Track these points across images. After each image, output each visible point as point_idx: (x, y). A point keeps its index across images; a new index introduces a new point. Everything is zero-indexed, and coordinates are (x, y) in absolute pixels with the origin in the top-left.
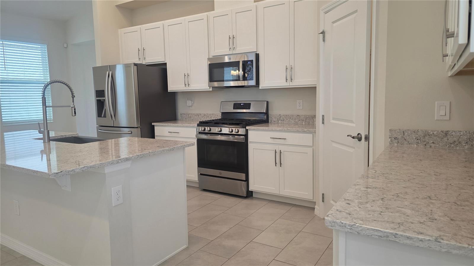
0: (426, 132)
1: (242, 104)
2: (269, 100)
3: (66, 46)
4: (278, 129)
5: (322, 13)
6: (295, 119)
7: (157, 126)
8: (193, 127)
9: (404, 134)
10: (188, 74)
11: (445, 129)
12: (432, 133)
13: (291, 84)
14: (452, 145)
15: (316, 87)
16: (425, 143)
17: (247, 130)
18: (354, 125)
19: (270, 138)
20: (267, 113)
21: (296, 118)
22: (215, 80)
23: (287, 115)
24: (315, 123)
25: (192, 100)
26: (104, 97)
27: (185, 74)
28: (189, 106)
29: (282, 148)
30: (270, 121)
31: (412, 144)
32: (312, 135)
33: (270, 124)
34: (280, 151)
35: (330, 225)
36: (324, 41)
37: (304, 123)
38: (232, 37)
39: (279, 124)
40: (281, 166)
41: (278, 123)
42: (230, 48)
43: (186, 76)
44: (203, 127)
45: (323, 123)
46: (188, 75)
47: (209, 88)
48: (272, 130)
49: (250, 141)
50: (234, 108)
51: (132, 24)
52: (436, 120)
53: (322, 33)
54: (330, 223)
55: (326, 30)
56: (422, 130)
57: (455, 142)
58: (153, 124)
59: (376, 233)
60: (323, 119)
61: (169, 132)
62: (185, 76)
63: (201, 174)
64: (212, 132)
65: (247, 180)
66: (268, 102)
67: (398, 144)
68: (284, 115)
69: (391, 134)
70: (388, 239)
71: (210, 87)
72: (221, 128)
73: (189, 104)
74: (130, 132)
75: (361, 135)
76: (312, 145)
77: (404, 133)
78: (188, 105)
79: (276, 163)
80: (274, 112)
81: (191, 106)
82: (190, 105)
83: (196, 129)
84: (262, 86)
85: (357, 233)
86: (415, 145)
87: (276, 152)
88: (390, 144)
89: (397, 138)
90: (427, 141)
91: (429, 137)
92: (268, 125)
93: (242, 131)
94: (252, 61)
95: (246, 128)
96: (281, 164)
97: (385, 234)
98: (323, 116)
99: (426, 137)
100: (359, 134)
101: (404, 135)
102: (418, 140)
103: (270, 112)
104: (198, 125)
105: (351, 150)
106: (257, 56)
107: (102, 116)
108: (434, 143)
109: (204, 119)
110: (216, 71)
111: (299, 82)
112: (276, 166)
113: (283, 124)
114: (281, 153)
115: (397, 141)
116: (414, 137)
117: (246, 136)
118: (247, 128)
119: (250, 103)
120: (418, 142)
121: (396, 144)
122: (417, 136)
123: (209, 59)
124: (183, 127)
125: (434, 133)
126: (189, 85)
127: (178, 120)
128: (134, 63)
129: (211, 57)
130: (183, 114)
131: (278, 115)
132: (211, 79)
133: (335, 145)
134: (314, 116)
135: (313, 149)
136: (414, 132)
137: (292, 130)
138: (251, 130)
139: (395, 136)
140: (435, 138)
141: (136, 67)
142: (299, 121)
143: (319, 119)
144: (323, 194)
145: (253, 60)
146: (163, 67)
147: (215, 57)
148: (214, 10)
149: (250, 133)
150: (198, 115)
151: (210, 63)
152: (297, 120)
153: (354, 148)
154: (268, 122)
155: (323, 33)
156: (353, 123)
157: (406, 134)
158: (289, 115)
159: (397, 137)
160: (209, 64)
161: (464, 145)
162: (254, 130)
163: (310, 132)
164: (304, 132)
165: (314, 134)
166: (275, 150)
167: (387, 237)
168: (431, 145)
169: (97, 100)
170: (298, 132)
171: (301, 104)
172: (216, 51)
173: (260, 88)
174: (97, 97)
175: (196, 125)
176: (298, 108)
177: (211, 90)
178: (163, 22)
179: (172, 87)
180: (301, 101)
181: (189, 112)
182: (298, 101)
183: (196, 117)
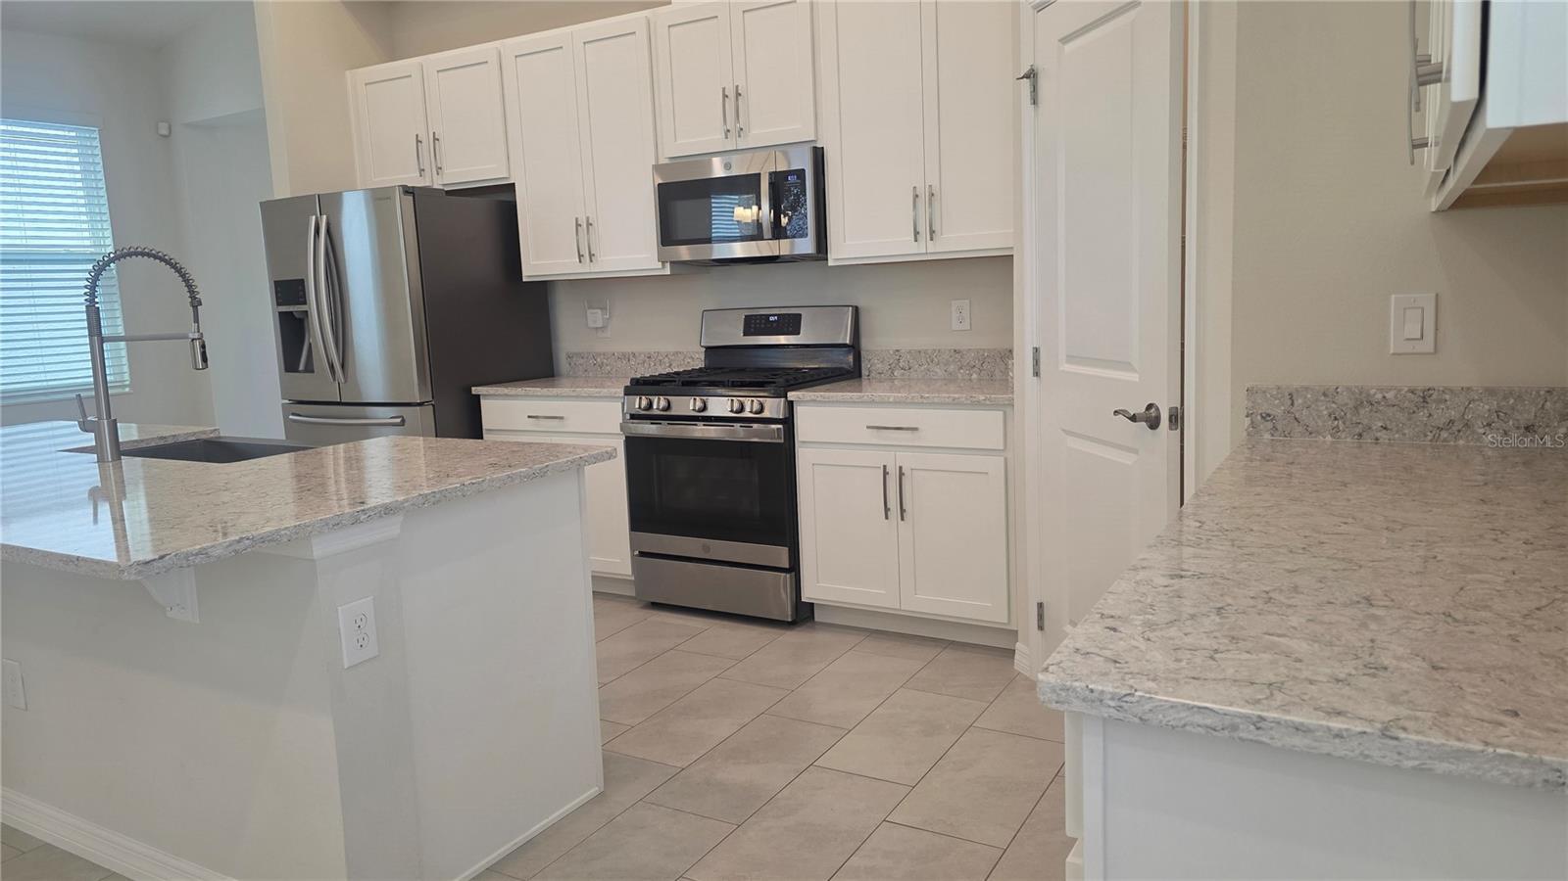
0: (1361, 393)
1: (772, 318)
2: (860, 303)
3: (164, 132)
4: (892, 396)
5: (1027, 13)
6: (947, 364)
7: (489, 396)
8: (612, 398)
9: (1293, 401)
10: (588, 218)
11: (1421, 384)
12: (1379, 396)
13: (932, 247)
14: (1444, 435)
15: (1012, 256)
16: (1358, 430)
17: (790, 405)
18: (1134, 377)
19: (868, 427)
20: (855, 347)
21: (951, 359)
22: (680, 237)
24: (1011, 374)
25: (603, 309)
26: (305, 303)
27: (577, 219)
28: (597, 328)
29: (906, 459)
30: (864, 372)
31: (1320, 433)
32: (1001, 413)
33: (865, 382)
34: (901, 468)
35: (1054, 697)
36: (1035, 102)
37: (975, 376)
38: (731, 94)
39: (896, 382)
40: (902, 519)
41: (892, 379)
42: (728, 131)
43: (584, 227)
44: (643, 397)
45: (1037, 374)
46: (589, 224)
47: (660, 265)
48: (872, 403)
49: (801, 439)
50: (746, 333)
51: (392, 52)
52: (1394, 354)
53: (1026, 76)
54: (1054, 691)
55: (1040, 65)
56: (1348, 389)
57: (1452, 422)
58: (475, 390)
59: (1198, 719)
60: (1036, 362)
61: (529, 417)
62: (578, 225)
63: (643, 554)
64: (673, 412)
65: (794, 568)
66: (856, 310)
67: (1273, 435)
68: (910, 352)
69: (1250, 404)
70: (1235, 735)
71: (663, 263)
72: (705, 398)
73: (595, 322)
74: (399, 420)
75: (1157, 409)
76: (1002, 448)
77: (1294, 398)
78: (591, 325)
79: (887, 510)
80: (878, 343)
81: (603, 328)
82: (600, 326)
83: (620, 404)
84: (836, 255)
85: (1137, 720)
86: (1329, 438)
87: (885, 473)
88: (1248, 435)
89: (1269, 415)
90: (1365, 422)
91: (1371, 410)
92: (860, 385)
93: (773, 407)
94: (801, 173)
95: (786, 397)
96: (902, 511)
97: (1227, 721)
98: (1036, 350)
99: (1362, 412)
100: (1150, 407)
101: (1292, 404)
102: (1336, 419)
103: (865, 344)
104: (628, 392)
105: (1127, 459)
106: (819, 156)
107: (301, 367)
108: (1385, 428)
109: (647, 372)
110: (683, 208)
111: (958, 239)
112: (887, 518)
113: (909, 379)
114: (901, 474)
115: (1270, 425)
116: (1325, 412)
117: (788, 422)
118: (792, 395)
119: (800, 315)
120: (1337, 427)
121: (1267, 436)
122: (1333, 405)
123: (658, 168)
124: (578, 397)
125: (1388, 396)
126: (591, 255)
127: (559, 375)
128: (404, 187)
129: (663, 161)
130: (576, 354)
131: (891, 352)
132: (668, 236)
133: (1073, 443)
134: (1008, 354)
135: (1006, 459)
136: (1325, 395)
137: (936, 400)
138: (802, 402)
139: (1265, 408)
140: (1390, 412)
141: (411, 198)
142: (961, 368)
143: (1023, 363)
144: (1040, 606)
145: (804, 170)
146: (505, 198)
147: (677, 161)
149: (800, 412)
150: (626, 357)
151: (661, 182)
152: (952, 367)
153: (1136, 452)
154: (860, 376)
156: (1134, 370)
157: (1300, 401)
158: (926, 352)
159: (1269, 412)
160: (659, 185)
161: (1482, 431)
162: (813, 401)
163: (993, 406)
164: (976, 405)
165: (1008, 410)
166: (885, 467)
167: (1234, 728)
168: (1379, 434)
169: (281, 314)
170: (955, 404)
171: (966, 313)
172: (679, 142)
173: (831, 263)
174: (279, 304)
175: (621, 392)
176: (956, 325)
177: (668, 271)
178: (497, 44)
179: (534, 266)
180: (965, 304)
181: (597, 349)
182: (955, 303)
183: (619, 365)
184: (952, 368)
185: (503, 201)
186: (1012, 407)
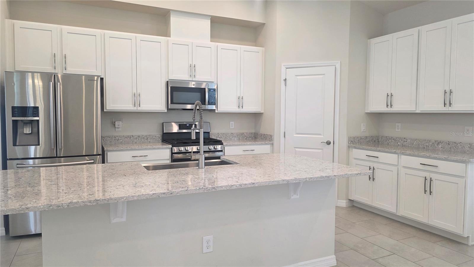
1: (187, 125)
4: (249, 143)
5: (283, 68)
7: (109, 151)
10: (139, 93)
11: (365, 136)
12: (362, 138)
13: (241, 110)
20: (209, 133)
23: (224, 134)
26: (36, 117)
27: (134, 93)
36: (286, 85)
38: (192, 66)
42: (190, 75)
43: (136, 95)
45: (285, 137)
48: (244, 145)
50: (180, 129)
52: (362, 132)
55: (288, 78)
56: (359, 137)
66: (209, 123)
68: (221, 133)
69: (350, 139)
71: (167, 109)
74: (92, 161)
88: (350, 144)
98: (285, 132)
101: (353, 139)
105: (320, 151)
115: (352, 142)
118: (225, 144)
124: (154, 149)
126: (139, 105)
129: (168, 80)
132: (172, 101)
133: (298, 150)
137: (258, 144)
143: (279, 136)
145: (215, 89)
148: (170, 37)
149: (226, 148)
155: (285, 80)
156: (322, 135)
160: (171, 87)
168: (362, 143)
169: (13, 121)
170: (262, 144)
171: (233, 125)
172: (173, 75)
173: (217, 111)
174: (13, 116)
175: (171, 146)
177: (165, 111)
179: (110, 106)
180: (233, 122)
181: (116, 134)
182: (231, 123)
183: (126, 139)
186: (273, 144)
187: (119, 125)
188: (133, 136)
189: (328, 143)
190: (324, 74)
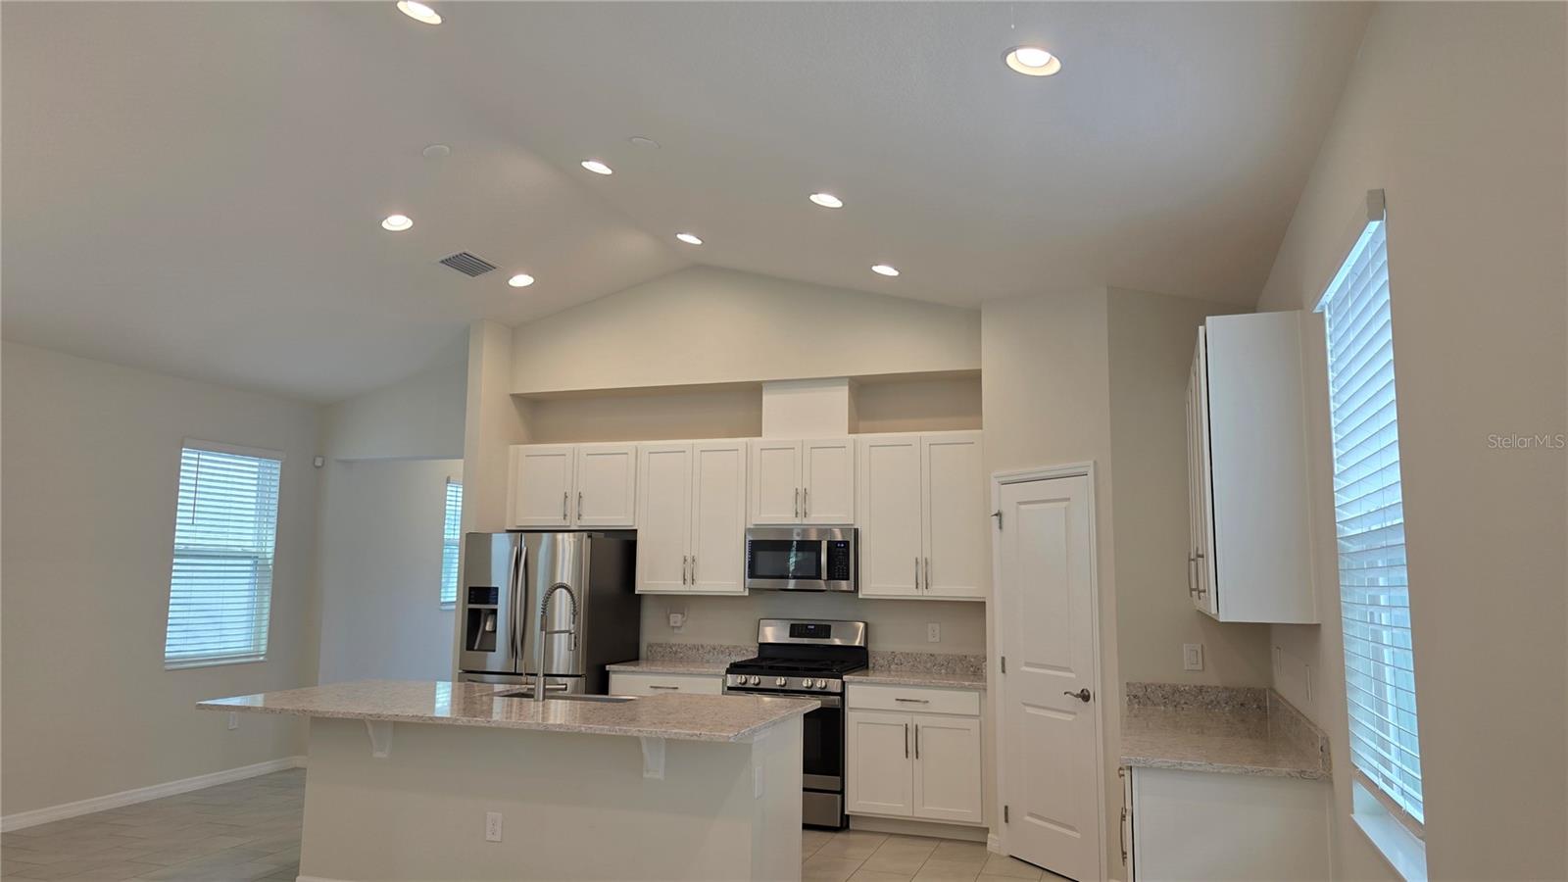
0: (1174, 687)
1: (808, 627)
2: (868, 621)
3: (319, 464)
4: (912, 681)
5: (994, 483)
6: (926, 662)
7: (615, 672)
8: (716, 675)
10: (693, 557)
11: (1199, 684)
12: (1182, 689)
13: (926, 592)
14: (1210, 707)
15: (985, 603)
16: (1174, 704)
17: (843, 683)
18: (1072, 675)
19: (897, 700)
20: (864, 649)
21: (928, 660)
22: (763, 574)
23: (908, 654)
24: (984, 671)
25: (683, 614)
26: (494, 603)
27: (685, 557)
28: (675, 627)
29: (919, 720)
30: (871, 665)
31: (1159, 705)
32: (977, 694)
33: (871, 672)
34: (916, 726)
36: (1001, 527)
37: (943, 671)
38: (801, 492)
39: (892, 673)
40: (917, 758)
41: (892, 670)
42: (798, 512)
43: (690, 561)
44: (743, 676)
45: (1003, 672)
46: (694, 561)
47: (742, 590)
48: (899, 684)
49: (851, 706)
50: (791, 636)
51: (535, 437)
52: (1187, 670)
53: (996, 515)
55: (1004, 510)
56: (1169, 685)
58: (608, 667)
60: (1003, 665)
61: (651, 687)
62: (686, 561)
64: (760, 686)
65: (842, 792)
66: (867, 625)
67: (1138, 705)
68: (901, 653)
69: (1128, 691)
71: (745, 588)
72: (783, 678)
74: (563, 686)
75: (1088, 691)
76: (978, 714)
77: (1146, 688)
78: (672, 624)
79: (907, 752)
80: (880, 647)
81: (681, 627)
82: (679, 625)
83: (721, 680)
84: (865, 592)
86: (1163, 708)
87: (907, 729)
88: (1128, 704)
89: (1136, 696)
90: (1178, 700)
91: (1179, 695)
92: (868, 673)
93: (834, 685)
94: (846, 543)
95: (841, 679)
96: (917, 753)
98: (1003, 658)
99: (1176, 695)
100: (1083, 691)
101: (1146, 691)
102: (1165, 698)
103: (872, 647)
104: (729, 671)
105: (1070, 718)
106: (856, 531)
107: (476, 648)
108: (1186, 703)
109: (738, 659)
110: (763, 556)
111: (941, 590)
112: (907, 757)
113: (901, 671)
114: (916, 730)
115: (1137, 700)
116: (1160, 695)
117: (842, 695)
118: (845, 678)
119: (830, 626)
120: (1166, 702)
121: (1136, 706)
122: (1163, 692)
123: (748, 531)
124: (691, 674)
125: (1186, 689)
126: (694, 580)
127: (642, 659)
129: (752, 527)
130: (654, 644)
131: (889, 653)
132: (753, 571)
133: (1030, 710)
135: (981, 721)
136: (1159, 687)
137: (940, 685)
138: (851, 682)
139: (1134, 692)
140: (1187, 695)
141: (590, 537)
142: (935, 665)
143: (992, 667)
144: (1006, 808)
145: (847, 541)
146: (630, 537)
147: (758, 529)
148: (761, 436)
149: (849, 689)
150: (695, 648)
151: (751, 539)
153: (1075, 714)
154: (867, 668)
155: (999, 515)
157: (1149, 690)
158: (912, 654)
159: (1136, 694)
160: (750, 541)
161: (1224, 706)
162: (860, 683)
163: (976, 689)
164: (963, 688)
165: (982, 691)
166: (906, 725)
168: (1183, 706)
169: (470, 610)
170: (951, 687)
171: (937, 631)
172: (763, 516)
173: (860, 596)
174: (470, 603)
175: (724, 672)
176: (931, 639)
177: (747, 594)
178: (635, 443)
179: (644, 584)
180: (937, 626)
181: (673, 641)
182: (930, 625)
183: (690, 652)
184: (929, 665)
185: (628, 541)
186: (985, 690)
187: (675, 623)
188: (702, 646)
189: (1085, 696)
190: (1069, 499)
